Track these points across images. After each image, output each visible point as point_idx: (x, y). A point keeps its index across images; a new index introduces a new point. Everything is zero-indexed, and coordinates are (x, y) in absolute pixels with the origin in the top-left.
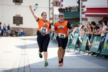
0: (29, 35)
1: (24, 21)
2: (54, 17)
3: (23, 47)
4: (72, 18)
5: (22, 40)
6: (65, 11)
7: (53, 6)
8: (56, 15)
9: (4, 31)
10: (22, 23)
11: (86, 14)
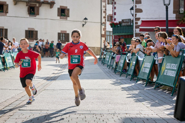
2: (107, 33)
4: (126, 34)
6: (118, 26)
7: (105, 20)
10: (68, 41)
11: (140, 27)
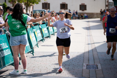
0: (91, 18)
1: (87, 8)
2: (109, 4)
3: (88, 28)
5: (87, 22)
8: (110, 3)
9: (74, 16)
10: (86, 9)
